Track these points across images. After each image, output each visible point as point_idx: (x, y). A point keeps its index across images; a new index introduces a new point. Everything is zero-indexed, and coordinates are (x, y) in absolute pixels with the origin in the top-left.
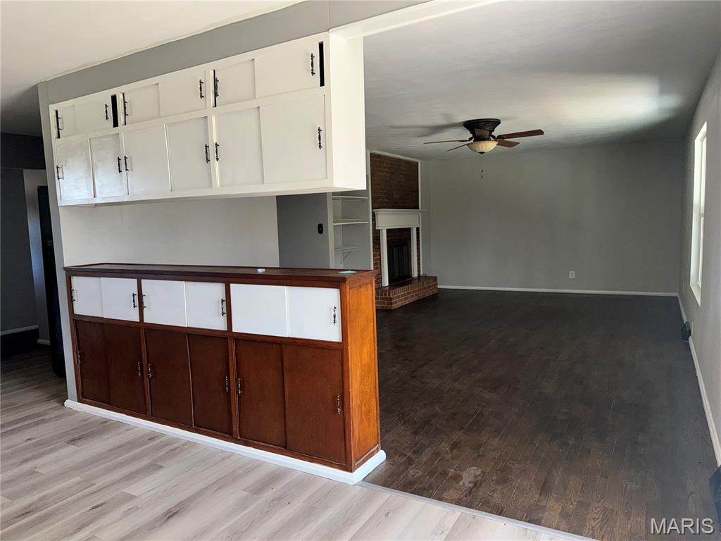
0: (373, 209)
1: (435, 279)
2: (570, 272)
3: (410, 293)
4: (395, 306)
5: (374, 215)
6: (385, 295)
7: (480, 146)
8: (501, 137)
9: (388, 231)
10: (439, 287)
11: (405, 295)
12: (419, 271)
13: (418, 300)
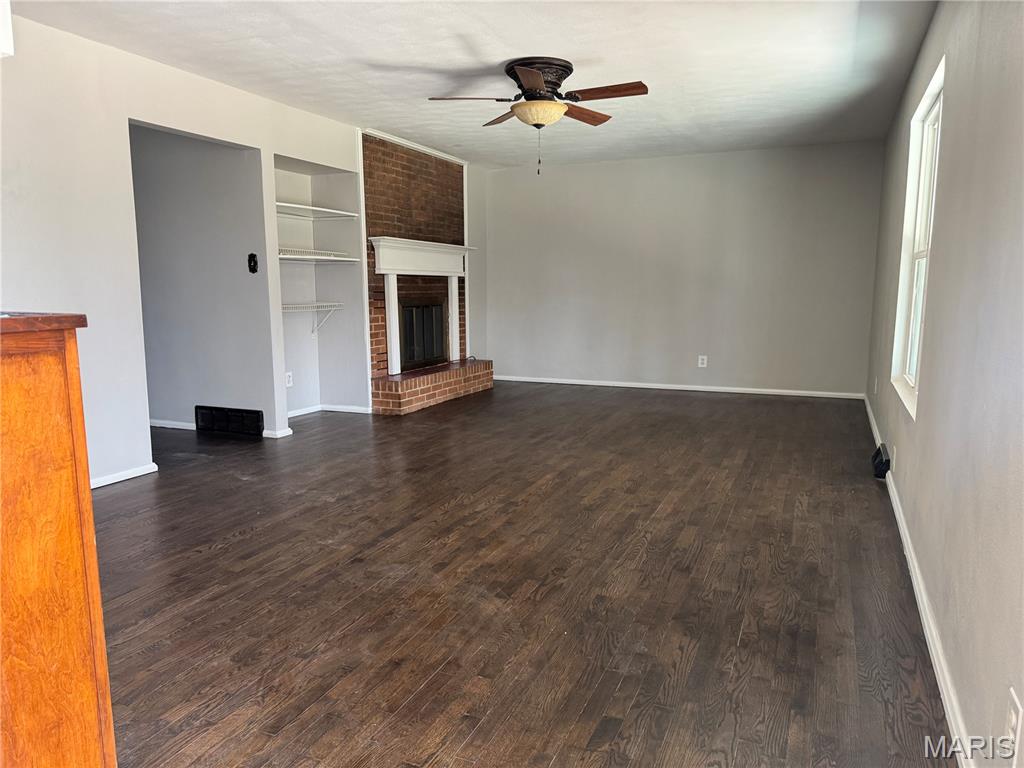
0: (369, 234)
1: (488, 364)
2: (700, 357)
3: (439, 387)
4: (406, 409)
5: (371, 248)
6: (391, 390)
7: (533, 109)
8: (571, 96)
9: (401, 279)
10: (495, 377)
11: (428, 390)
12: (463, 350)
13: (456, 399)
